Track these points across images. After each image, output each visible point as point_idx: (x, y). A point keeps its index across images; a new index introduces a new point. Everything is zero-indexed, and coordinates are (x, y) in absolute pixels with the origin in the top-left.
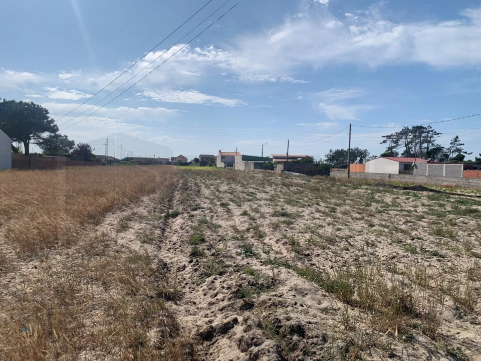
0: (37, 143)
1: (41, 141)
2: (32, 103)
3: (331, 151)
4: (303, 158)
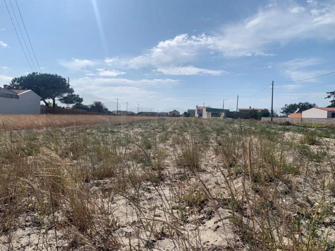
0: (59, 100)
1: (62, 98)
2: (56, 75)
3: (286, 105)
4: (262, 110)
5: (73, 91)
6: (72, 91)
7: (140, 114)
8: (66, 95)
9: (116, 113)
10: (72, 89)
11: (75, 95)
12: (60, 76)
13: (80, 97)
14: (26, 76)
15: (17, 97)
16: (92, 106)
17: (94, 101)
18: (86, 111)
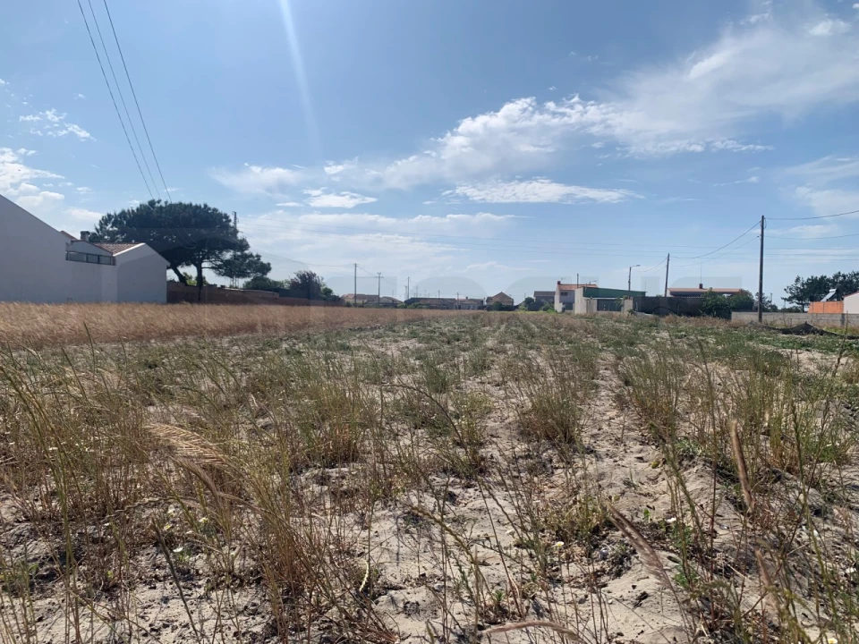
0: (212, 268)
1: (219, 263)
2: (206, 206)
3: (798, 280)
4: (733, 294)
5: (246, 246)
6: (243, 245)
7: (413, 303)
8: (228, 255)
9: (352, 301)
10: (244, 240)
11: (251, 256)
12: (215, 210)
13: (264, 260)
14: (135, 209)
15: (113, 261)
16: (294, 284)
17: (297, 271)
18: (277, 295)
